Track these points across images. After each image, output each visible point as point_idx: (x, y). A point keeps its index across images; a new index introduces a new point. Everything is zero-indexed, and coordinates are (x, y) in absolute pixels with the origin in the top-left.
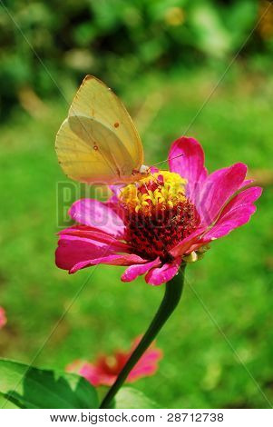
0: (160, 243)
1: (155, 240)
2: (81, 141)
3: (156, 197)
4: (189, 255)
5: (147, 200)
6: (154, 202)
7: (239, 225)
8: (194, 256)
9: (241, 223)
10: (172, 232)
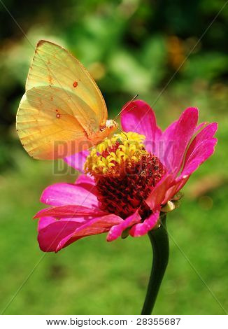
0: (134, 200)
1: (129, 199)
2: (42, 114)
3: (120, 156)
4: (166, 204)
5: (112, 162)
6: (119, 161)
7: (206, 158)
8: (171, 206)
9: (207, 156)
10: (144, 187)
